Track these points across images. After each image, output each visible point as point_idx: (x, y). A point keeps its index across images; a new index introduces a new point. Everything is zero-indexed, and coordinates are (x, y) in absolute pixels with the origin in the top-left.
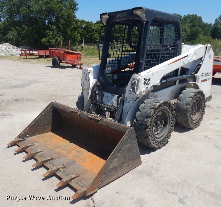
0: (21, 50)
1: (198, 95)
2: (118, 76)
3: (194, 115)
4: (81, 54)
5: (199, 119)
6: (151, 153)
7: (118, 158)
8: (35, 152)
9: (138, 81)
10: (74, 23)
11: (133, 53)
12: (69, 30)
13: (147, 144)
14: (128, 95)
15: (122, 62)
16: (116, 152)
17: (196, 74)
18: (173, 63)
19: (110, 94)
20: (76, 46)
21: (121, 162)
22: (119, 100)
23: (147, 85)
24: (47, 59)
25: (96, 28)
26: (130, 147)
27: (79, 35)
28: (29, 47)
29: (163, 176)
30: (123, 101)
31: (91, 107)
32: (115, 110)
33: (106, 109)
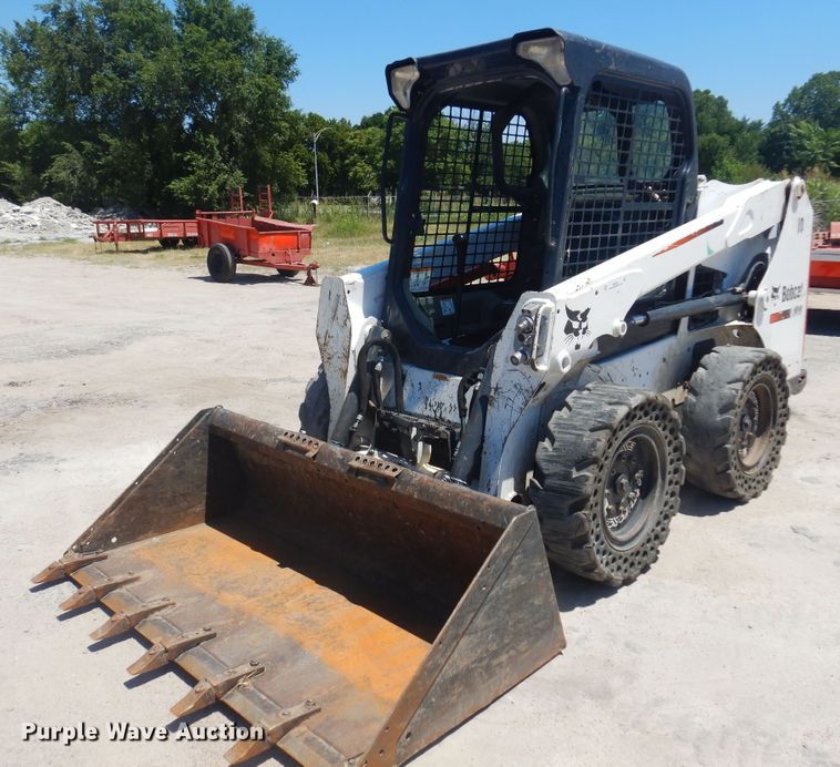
0: (97, 223)
1: (763, 372)
2: (457, 305)
3: (749, 446)
4: (310, 233)
5: (768, 463)
6: (598, 602)
7: (476, 632)
8: (140, 609)
9: (544, 318)
10: (284, 124)
11: (511, 217)
12: (266, 148)
13: (583, 567)
14: (503, 375)
15: (470, 249)
16: (468, 613)
17: (752, 293)
18: (670, 248)
19: (428, 375)
20: (294, 205)
21: (488, 650)
22: (469, 395)
23: (577, 334)
24: (191, 250)
25: (360, 142)
26: (520, 588)
27: (303, 167)
28: (126, 210)
29: (658, 702)
30: (483, 401)
31: (356, 425)
32: (453, 434)
33: (414, 432)
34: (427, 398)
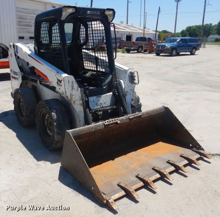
34: (97, 104)
